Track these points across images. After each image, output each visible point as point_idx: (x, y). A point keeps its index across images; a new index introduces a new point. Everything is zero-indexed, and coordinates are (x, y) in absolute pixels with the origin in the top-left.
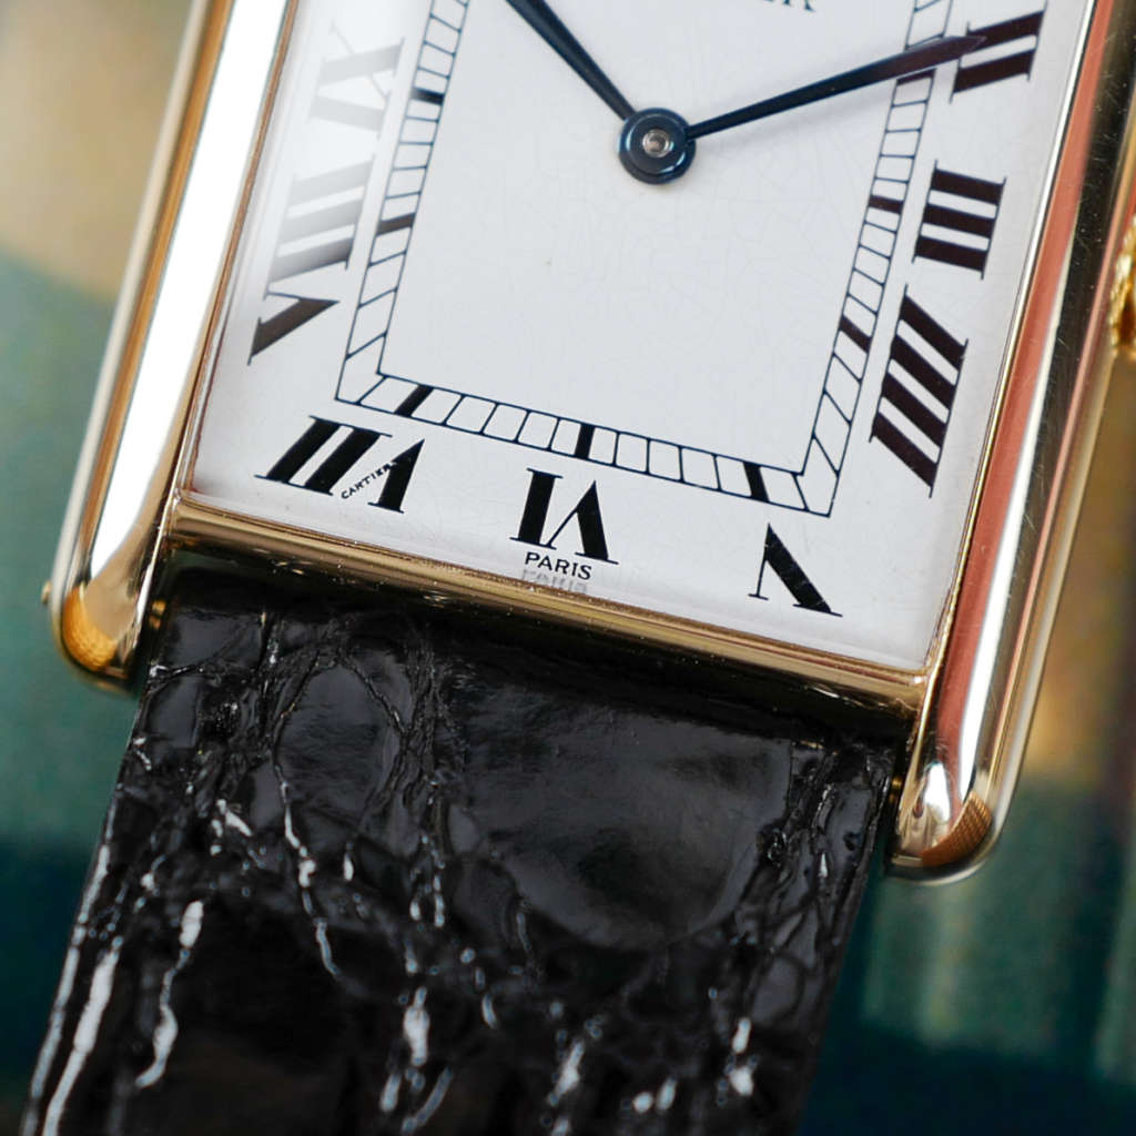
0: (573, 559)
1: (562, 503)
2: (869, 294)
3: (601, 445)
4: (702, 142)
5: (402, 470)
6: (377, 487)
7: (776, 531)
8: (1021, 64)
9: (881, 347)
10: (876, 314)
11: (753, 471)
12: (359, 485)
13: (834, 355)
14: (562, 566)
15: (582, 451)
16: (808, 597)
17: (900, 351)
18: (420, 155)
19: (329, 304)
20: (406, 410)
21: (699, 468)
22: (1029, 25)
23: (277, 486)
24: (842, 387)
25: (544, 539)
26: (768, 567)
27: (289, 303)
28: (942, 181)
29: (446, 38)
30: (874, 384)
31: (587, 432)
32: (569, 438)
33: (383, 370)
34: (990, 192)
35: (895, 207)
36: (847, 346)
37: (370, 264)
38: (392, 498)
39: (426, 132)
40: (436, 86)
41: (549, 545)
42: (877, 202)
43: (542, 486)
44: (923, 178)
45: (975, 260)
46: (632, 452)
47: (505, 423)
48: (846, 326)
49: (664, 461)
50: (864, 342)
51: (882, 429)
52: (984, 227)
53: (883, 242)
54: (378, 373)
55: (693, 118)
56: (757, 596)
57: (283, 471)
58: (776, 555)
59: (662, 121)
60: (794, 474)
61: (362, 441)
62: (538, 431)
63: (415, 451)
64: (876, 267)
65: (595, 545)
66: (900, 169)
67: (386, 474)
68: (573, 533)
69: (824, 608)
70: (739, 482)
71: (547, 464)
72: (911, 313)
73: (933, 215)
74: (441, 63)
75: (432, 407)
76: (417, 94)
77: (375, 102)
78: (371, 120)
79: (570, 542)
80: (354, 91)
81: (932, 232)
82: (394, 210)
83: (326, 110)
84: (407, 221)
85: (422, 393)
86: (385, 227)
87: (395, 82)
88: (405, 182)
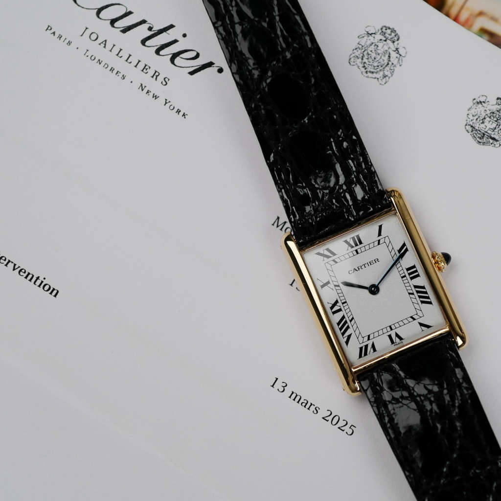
1: (394, 336)
2: (409, 288)
3: (393, 327)
4: (379, 286)
5: (373, 346)
6: (372, 350)
7: (419, 322)
8: (407, 250)
9: (415, 293)
10: (412, 290)
11: (412, 317)
12: (370, 352)
13: (411, 298)
14: (399, 343)
15: (391, 329)
16: (428, 327)
17: (418, 292)
18: (348, 310)
19: (351, 334)
20: (369, 339)
21: (405, 321)
22: (404, 245)
23: (361, 359)
24: (414, 300)
25: (395, 341)
26: (421, 327)
27: (346, 337)
28: (408, 269)
30: (418, 298)
31: (390, 327)
32: (389, 329)
33: (363, 337)
34: (414, 267)
35: (405, 276)
36: (411, 296)
37: (352, 326)
38: (375, 350)
39: (347, 307)
40: (344, 301)
42: (402, 277)
43: (390, 336)
44: (405, 271)
45: (418, 276)
46: (397, 325)
47: (381, 332)
48: (410, 294)
49: (401, 323)
50: (413, 294)
51: (422, 302)
52: (416, 271)
53: (406, 281)
56: (423, 331)
57: (360, 356)
58: (421, 324)
59: (373, 286)
60: (417, 314)
61: (366, 346)
62: (385, 331)
63: (373, 343)
64: (408, 285)
65: (401, 339)
66: (402, 272)
67: (372, 348)
69: (431, 327)
70: (411, 320)
71: (389, 334)
72: (416, 287)
73: (409, 274)
74: (343, 298)
75: (371, 337)
76: (343, 303)
77: (339, 308)
78: (340, 310)
79: (398, 340)
80: (336, 308)
81: (411, 276)
82: (350, 318)
83: (334, 313)
84: (353, 318)
85: (369, 336)
86: (351, 321)
87: (340, 304)
88: (349, 314)
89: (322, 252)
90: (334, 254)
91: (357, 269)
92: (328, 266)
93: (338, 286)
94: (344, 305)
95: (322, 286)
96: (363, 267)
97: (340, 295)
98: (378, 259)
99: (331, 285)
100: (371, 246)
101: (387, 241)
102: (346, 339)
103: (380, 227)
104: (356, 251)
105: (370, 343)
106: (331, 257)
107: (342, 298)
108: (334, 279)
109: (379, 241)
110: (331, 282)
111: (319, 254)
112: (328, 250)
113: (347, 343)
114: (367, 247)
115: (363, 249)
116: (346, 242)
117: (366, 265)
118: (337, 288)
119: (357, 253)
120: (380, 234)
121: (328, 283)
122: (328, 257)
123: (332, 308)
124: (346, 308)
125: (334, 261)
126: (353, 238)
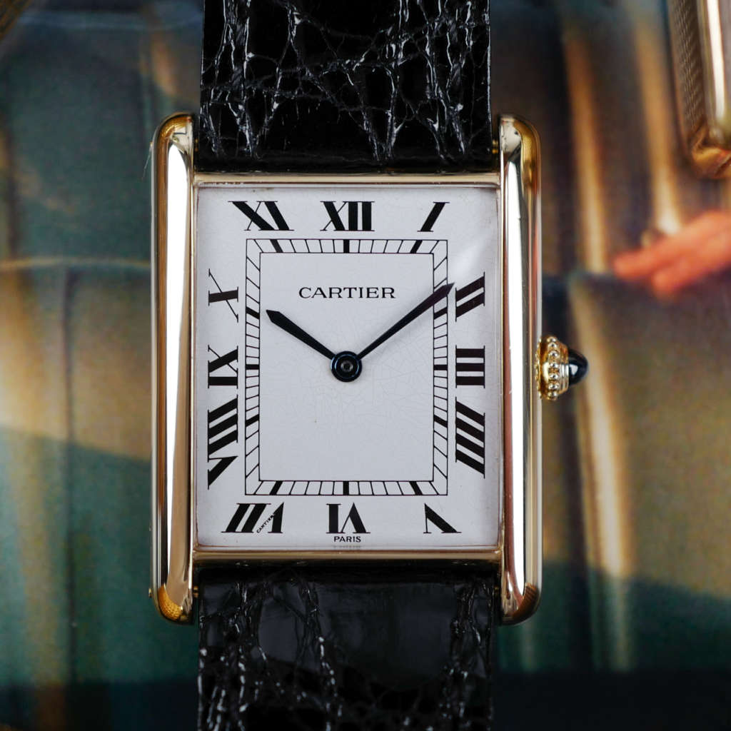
0: (352, 535)
1: (343, 514)
2: (441, 403)
3: (353, 488)
4: (364, 360)
5: (278, 517)
6: (270, 525)
7: (428, 505)
8: (480, 300)
9: (452, 424)
10: (447, 411)
11: (414, 484)
12: (263, 526)
13: (434, 431)
14: (349, 539)
15: (346, 492)
16: (447, 528)
17: (459, 424)
18: (255, 391)
19: (234, 458)
20: (274, 492)
21: (392, 488)
22: (480, 283)
23: (231, 534)
24: (440, 443)
25: (340, 530)
26: (428, 521)
27: (220, 460)
28: (460, 353)
29: (254, 342)
30: (452, 439)
31: (346, 484)
32: (339, 488)
33: (262, 479)
34: (480, 353)
35: (444, 367)
36: (439, 427)
37: (246, 439)
38: (277, 528)
39: (255, 382)
40: (255, 362)
41: (342, 532)
42: (437, 367)
43: (334, 509)
44: (452, 353)
45: (480, 381)
46: (365, 488)
47: (314, 488)
48: (436, 419)
49: (379, 488)
50: (445, 424)
51: (460, 456)
52: (480, 367)
53: (442, 382)
54: (260, 480)
55: (358, 352)
56: (427, 532)
57: (232, 528)
58: (430, 515)
59: (347, 356)
60: (430, 482)
61: (260, 508)
62: (327, 488)
63: (282, 506)
64: (442, 393)
65: (360, 528)
66: (443, 352)
67: (272, 519)
68: (350, 525)
69: (454, 531)
70: (410, 490)
71: (334, 500)
72: (460, 408)
73: (460, 367)
74: (255, 353)
75: (284, 489)
76: (248, 367)
77: (232, 374)
78: (232, 381)
79: (350, 529)
80: (224, 371)
81: (461, 374)
82: (250, 415)
83: (213, 381)
84: (256, 418)
85: (278, 484)
86: (248, 423)
87: (239, 364)
88: (252, 403)
89: (254, 207)
90: (283, 226)
91: (327, 294)
92: (254, 252)
93: (257, 315)
94: (250, 372)
95: (214, 298)
96: (345, 293)
97: (251, 341)
98: (393, 291)
99: (238, 305)
100: (393, 247)
101: (440, 252)
102: (214, 463)
103: (439, 207)
104: (346, 243)
105: (273, 504)
106: (271, 229)
107: (251, 352)
108: (253, 291)
109: (418, 243)
110: (241, 295)
111: (242, 206)
112: (271, 206)
113: (213, 475)
114: (379, 246)
115: (366, 246)
116: (330, 206)
117: (356, 294)
118: (251, 319)
119: (346, 250)
120: (427, 227)
121: (233, 295)
122: (264, 226)
123: (213, 366)
124: (250, 382)
125: (274, 242)
126: (353, 206)
